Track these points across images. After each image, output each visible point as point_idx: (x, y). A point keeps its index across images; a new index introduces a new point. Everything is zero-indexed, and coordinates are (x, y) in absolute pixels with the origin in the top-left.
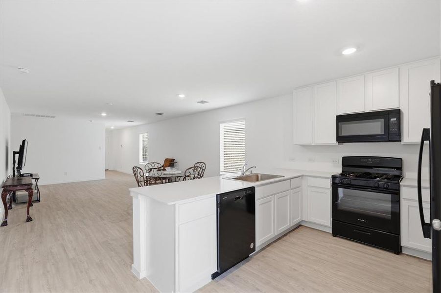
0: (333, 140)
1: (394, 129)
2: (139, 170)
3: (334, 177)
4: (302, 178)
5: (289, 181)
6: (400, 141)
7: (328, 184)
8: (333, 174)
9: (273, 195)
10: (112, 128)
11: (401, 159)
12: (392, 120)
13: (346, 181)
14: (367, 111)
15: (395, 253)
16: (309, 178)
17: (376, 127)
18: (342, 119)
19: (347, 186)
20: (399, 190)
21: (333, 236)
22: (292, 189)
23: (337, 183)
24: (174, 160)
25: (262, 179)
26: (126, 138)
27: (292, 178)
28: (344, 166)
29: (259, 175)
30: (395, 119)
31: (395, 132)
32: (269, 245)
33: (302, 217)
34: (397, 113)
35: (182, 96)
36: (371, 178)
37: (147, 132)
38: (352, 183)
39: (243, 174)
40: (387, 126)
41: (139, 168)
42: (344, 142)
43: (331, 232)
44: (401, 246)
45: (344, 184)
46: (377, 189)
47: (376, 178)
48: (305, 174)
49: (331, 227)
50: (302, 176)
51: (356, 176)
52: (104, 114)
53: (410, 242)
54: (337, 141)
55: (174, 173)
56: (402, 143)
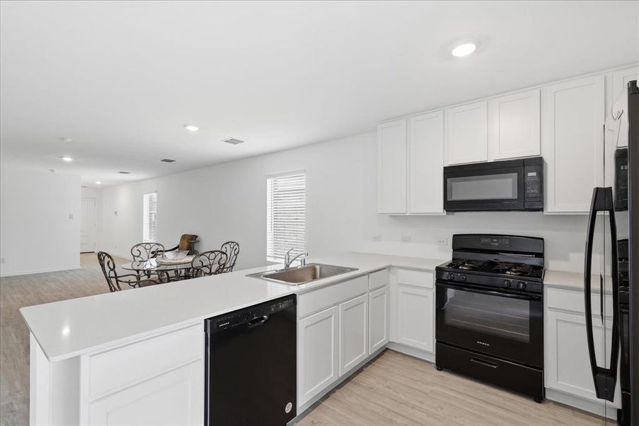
0: (438, 207)
1: (532, 191)
2: (107, 259)
3: (439, 270)
4: (389, 270)
5: (367, 276)
6: (542, 210)
7: (430, 280)
8: (438, 264)
9: (335, 305)
10: (98, 183)
11: (542, 239)
12: (530, 174)
13: (458, 276)
14: (491, 160)
15: (535, 401)
16: (401, 271)
17: (505, 187)
18: (452, 173)
19: (459, 285)
20: (542, 293)
21: (438, 369)
22: (371, 291)
23: (444, 280)
24: (197, 236)
25: (322, 276)
26: (123, 199)
27: (371, 273)
28: (455, 249)
29: (318, 267)
30: (534, 174)
31: (534, 195)
32: (327, 396)
33: (388, 336)
34: (537, 163)
35: (192, 129)
36: (498, 271)
37: (156, 192)
38: (468, 280)
39: (288, 266)
40: (522, 186)
41: (107, 254)
42: (456, 211)
43: (435, 362)
44: (545, 388)
45: (454, 282)
46: (506, 290)
47: (504, 271)
48: (394, 264)
49: (435, 353)
50: (389, 268)
51: (474, 269)
52: (68, 159)
53: (559, 382)
54: (445, 208)
55: (178, 261)
56: (545, 213)
